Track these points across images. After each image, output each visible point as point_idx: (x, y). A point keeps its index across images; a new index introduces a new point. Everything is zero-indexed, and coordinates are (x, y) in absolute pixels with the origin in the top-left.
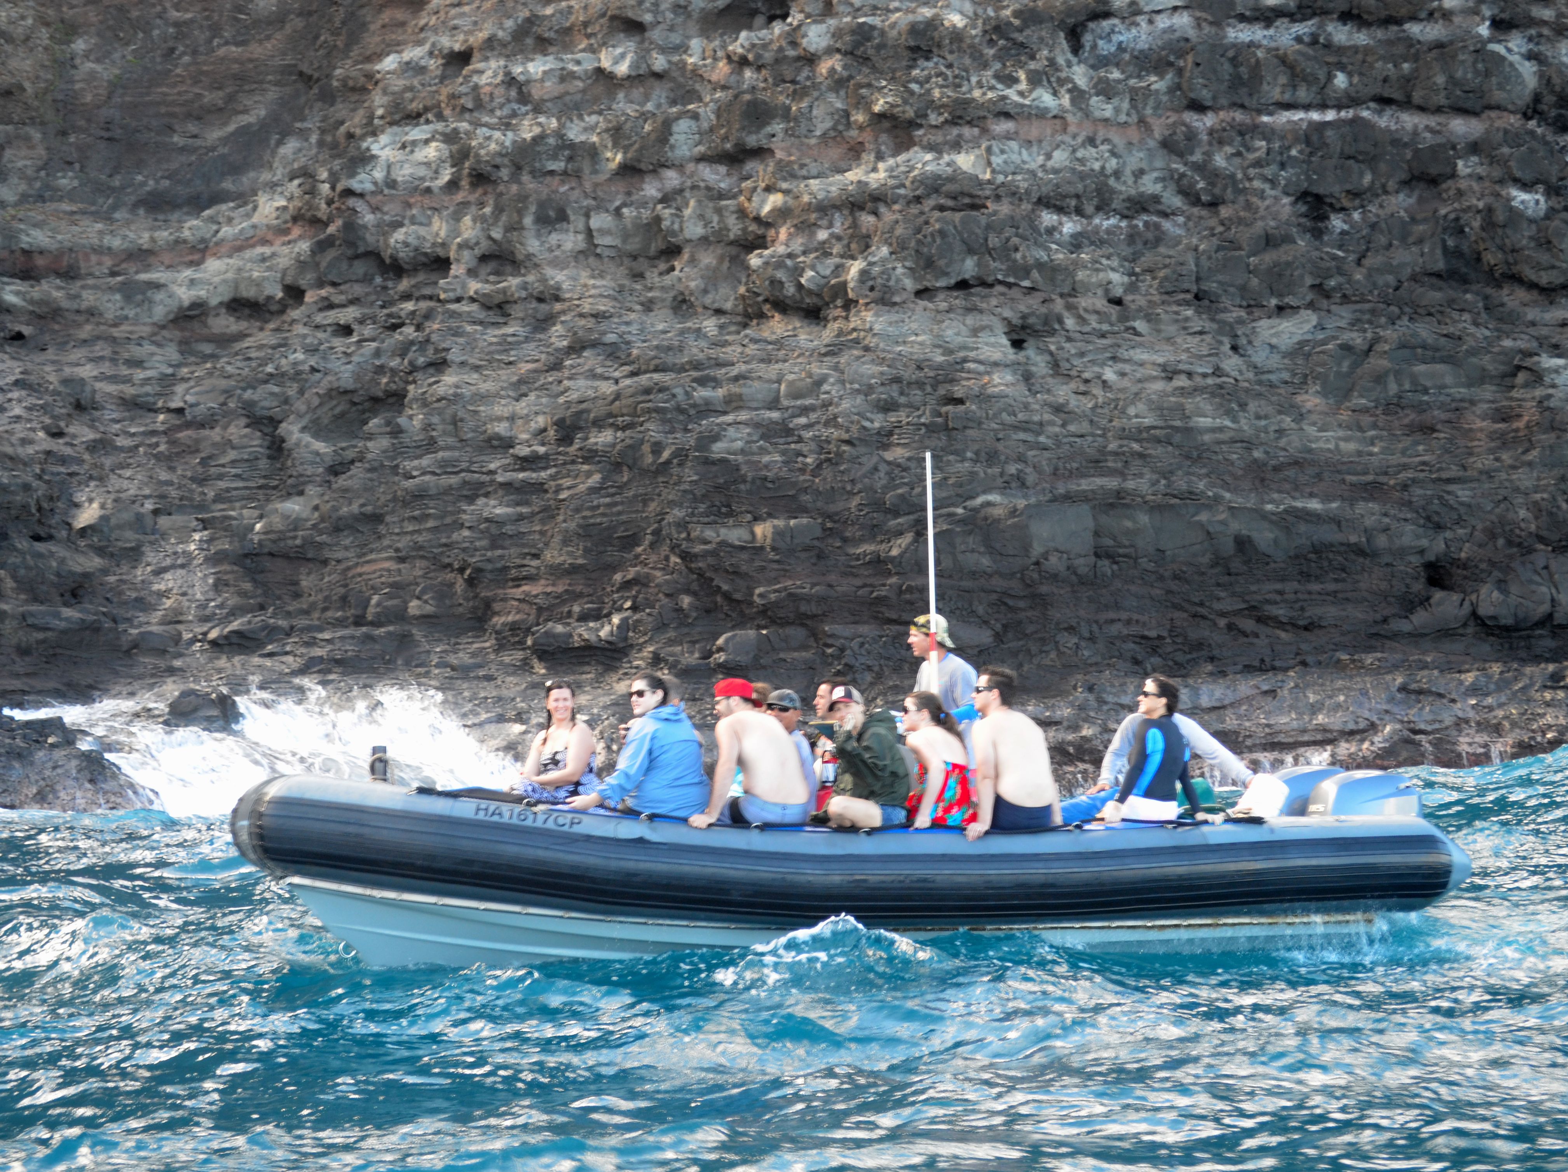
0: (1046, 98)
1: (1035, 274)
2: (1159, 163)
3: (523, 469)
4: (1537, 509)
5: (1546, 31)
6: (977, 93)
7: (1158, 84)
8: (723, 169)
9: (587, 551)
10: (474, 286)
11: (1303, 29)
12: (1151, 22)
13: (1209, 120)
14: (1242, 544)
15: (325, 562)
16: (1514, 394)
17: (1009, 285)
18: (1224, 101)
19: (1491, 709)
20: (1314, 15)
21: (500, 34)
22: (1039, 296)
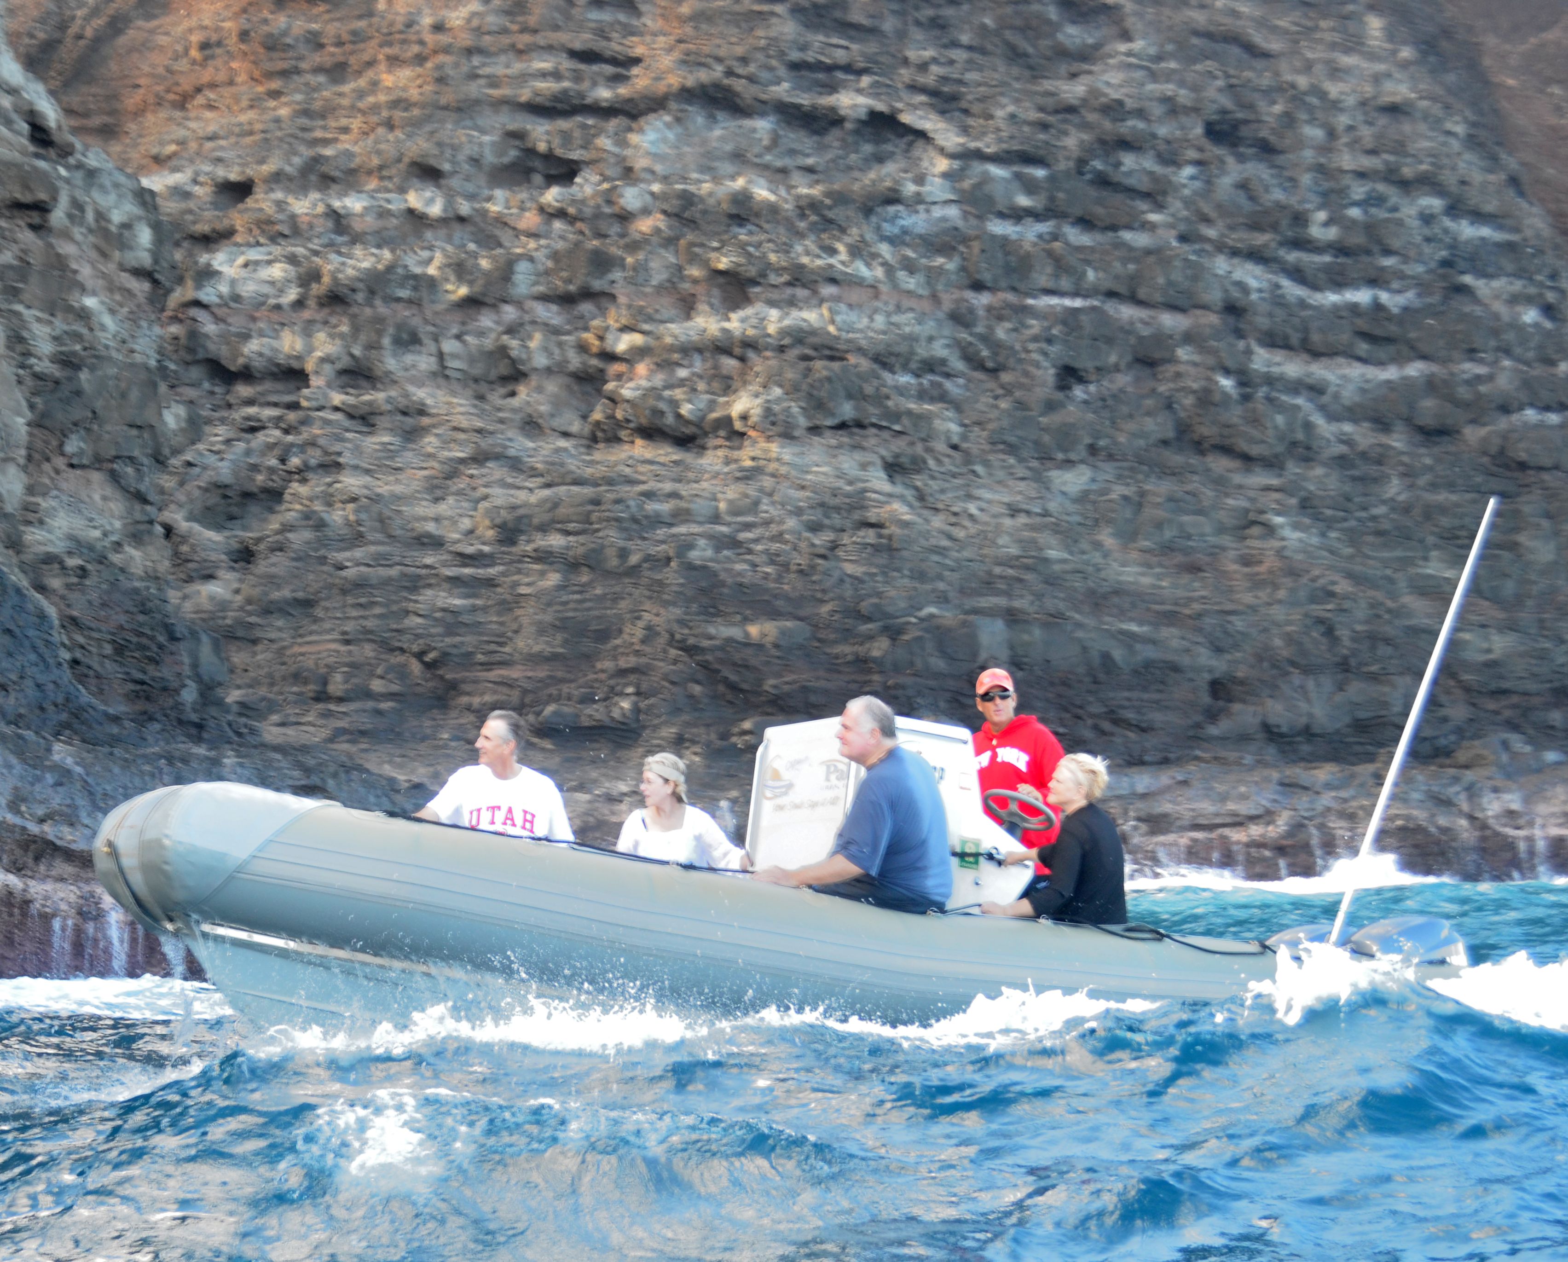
0: (861, 269)
1: (905, 421)
2: (946, 332)
3: (465, 565)
4: (1289, 639)
5: (1208, 247)
6: (805, 260)
7: (951, 265)
8: (554, 308)
9: (566, 642)
10: (337, 398)
11: (1044, 227)
12: (928, 211)
13: (984, 299)
14: (1106, 657)
15: (255, 642)
16: (1250, 542)
17: (880, 427)
18: (1003, 284)
19: (1345, 801)
20: (1056, 217)
21: (288, 169)
22: (906, 439)
